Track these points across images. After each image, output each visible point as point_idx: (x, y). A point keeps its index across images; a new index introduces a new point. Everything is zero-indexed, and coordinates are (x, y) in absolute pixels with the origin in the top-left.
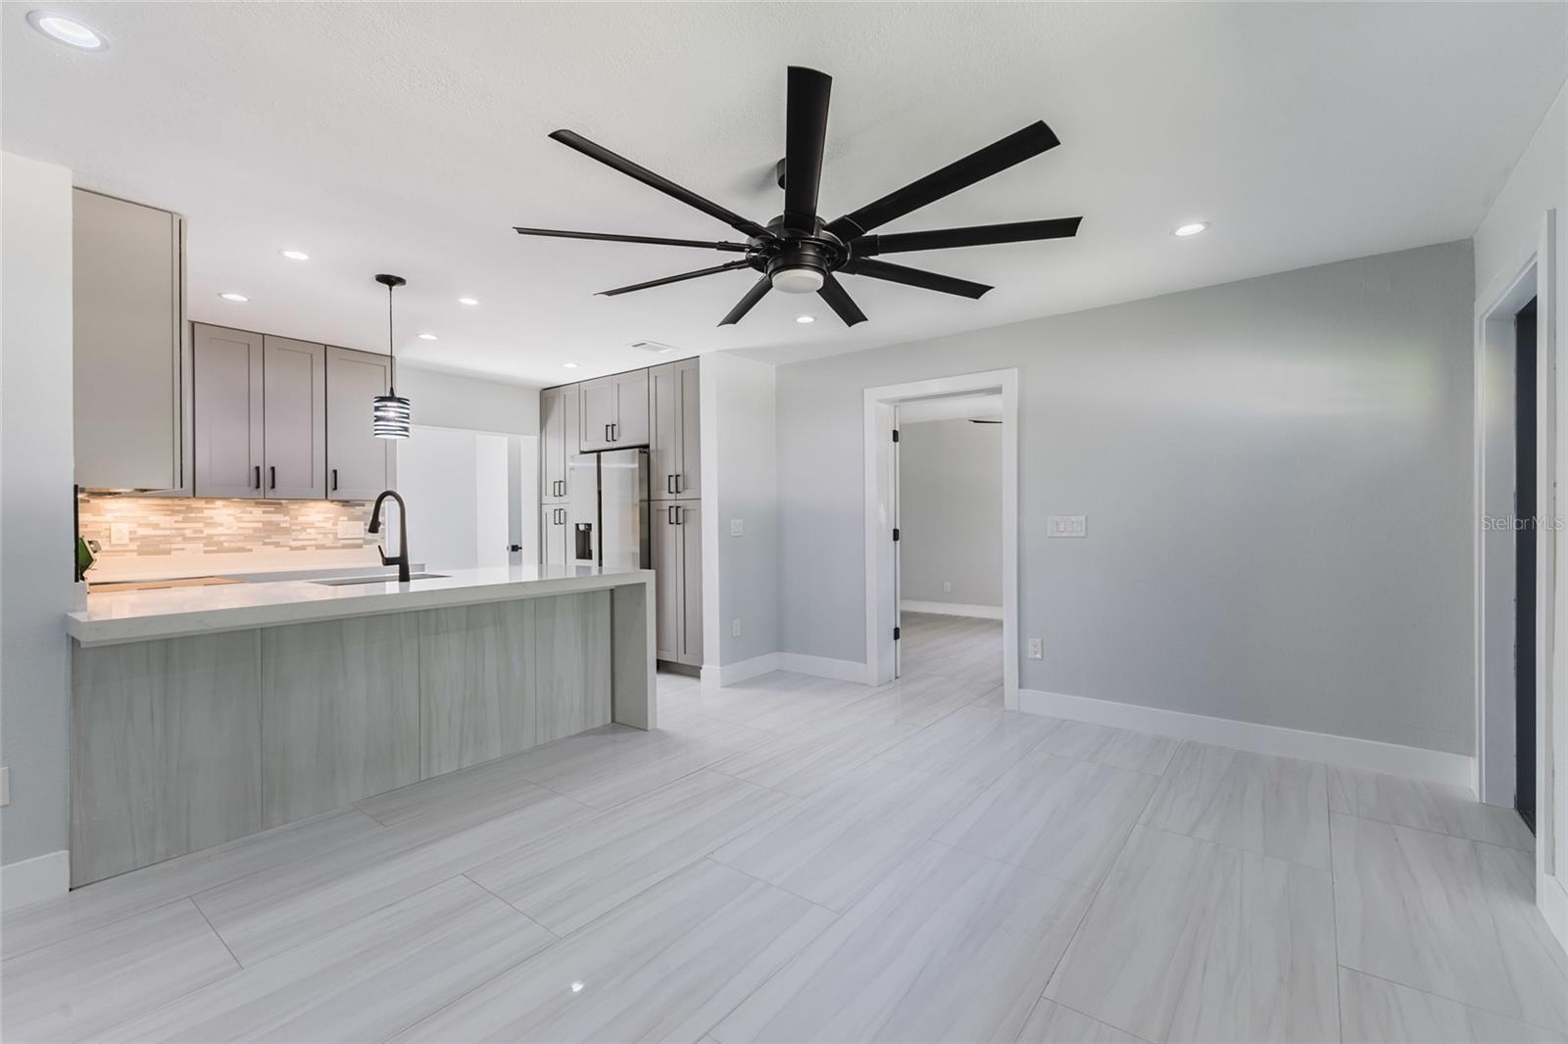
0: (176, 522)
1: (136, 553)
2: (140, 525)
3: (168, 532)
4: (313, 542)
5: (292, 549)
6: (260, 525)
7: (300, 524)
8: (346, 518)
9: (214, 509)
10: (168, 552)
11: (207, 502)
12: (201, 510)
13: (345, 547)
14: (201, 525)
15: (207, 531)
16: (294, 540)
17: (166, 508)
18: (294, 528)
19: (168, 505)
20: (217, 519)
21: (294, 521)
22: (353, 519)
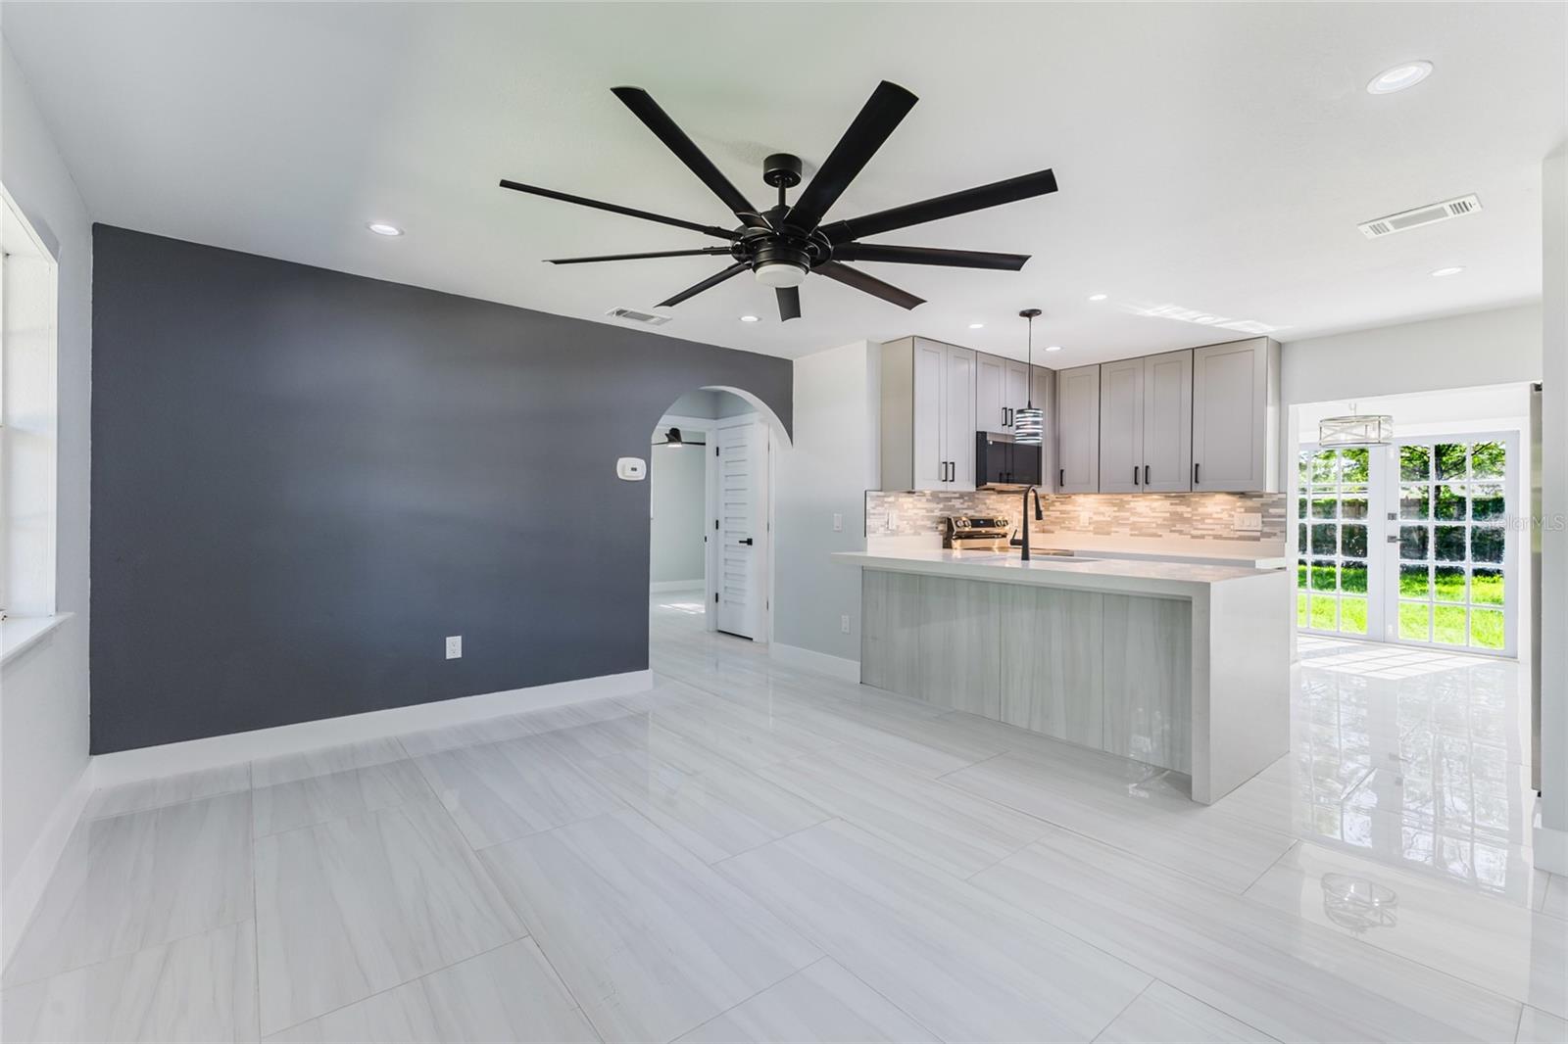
2: (1095, 514)
3: (1110, 519)
4: (1210, 532)
5: (1193, 537)
6: (1168, 515)
7: (1198, 515)
8: (1243, 510)
10: (1109, 534)
11: (1133, 497)
12: (1128, 502)
13: (1241, 538)
14: (1128, 514)
15: (1133, 519)
16: (1195, 529)
17: (1108, 501)
18: (1195, 518)
20: (1139, 510)
21: (1195, 512)
22: (1248, 510)
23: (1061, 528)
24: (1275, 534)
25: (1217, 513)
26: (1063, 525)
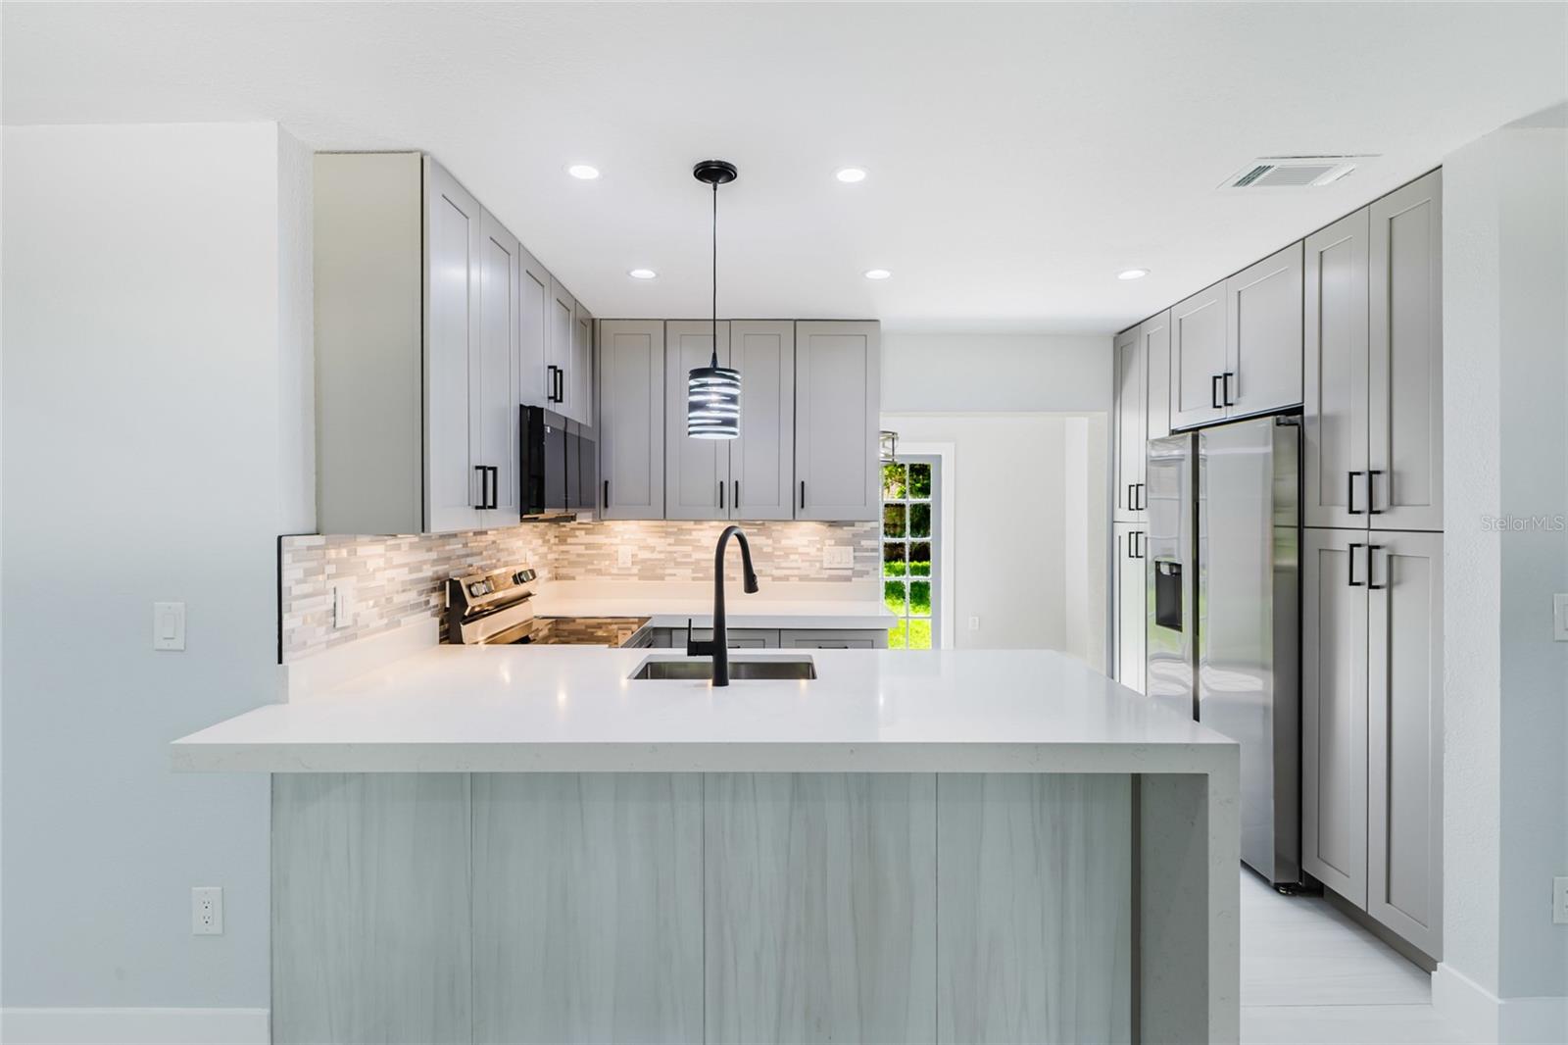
0: (670, 545)
1: (636, 578)
2: (641, 548)
3: (662, 556)
4: (796, 572)
7: (783, 549)
8: (833, 542)
9: (701, 530)
10: (662, 578)
11: (695, 524)
12: (690, 531)
13: (831, 579)
16: (777, 568)
17: (660, 529)
19: (662, 527)
21: (777, 546)
22: (841, 542)
23: (588, 571)
24: (867, 573)
25: (804, 546)
26: (589, 567)
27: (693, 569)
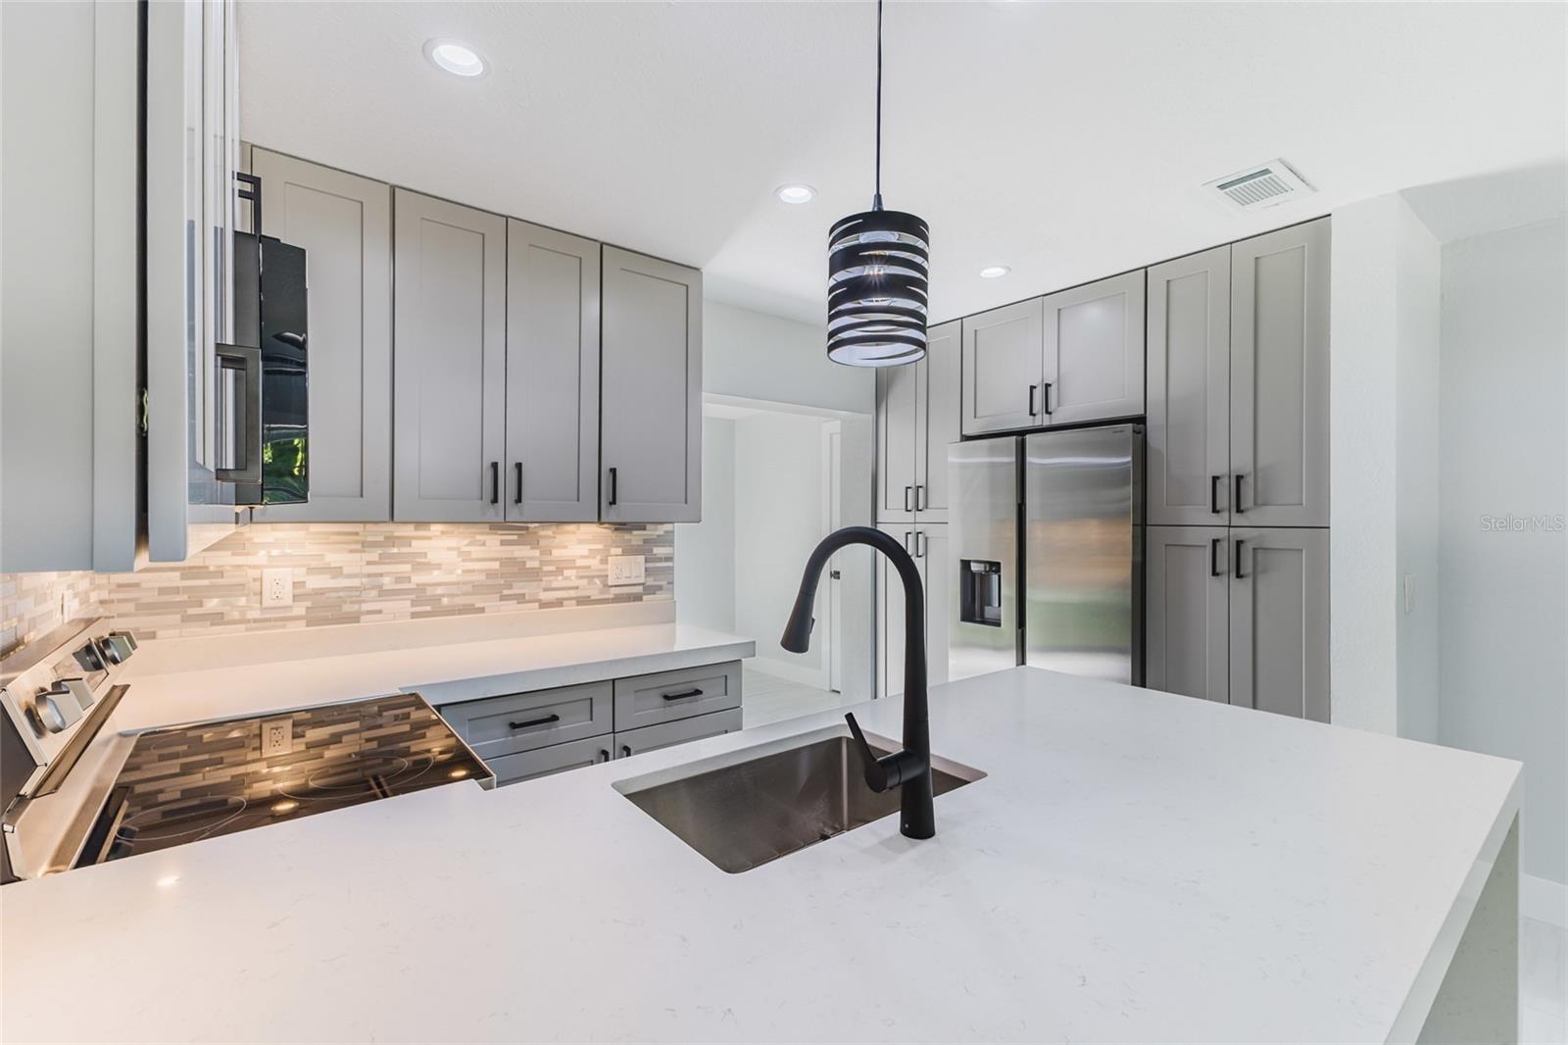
0: (368, 563)
1: (304, 622)
2: (311, 571)
3: (356, 582)
4: (572, 593)
5: (544, 605)
6: (496, 565)
7: (549, 563)
8: (619, 551)
9: (429, 538)
10: (355, 618)
11: (416, 529)
12: (407, 541)
13: (618, 599)
14: (407, 568)
15: (418, 579)
16: (545, 590)
17: (355, 538)
18: (545, 569)
19: (357, 534)
20: (432, 557)
21: (546, 558)
22: (629, 551)
23: (187, 619)
24: (660, 588)
26: (191, 611)
27: (413, 601)
